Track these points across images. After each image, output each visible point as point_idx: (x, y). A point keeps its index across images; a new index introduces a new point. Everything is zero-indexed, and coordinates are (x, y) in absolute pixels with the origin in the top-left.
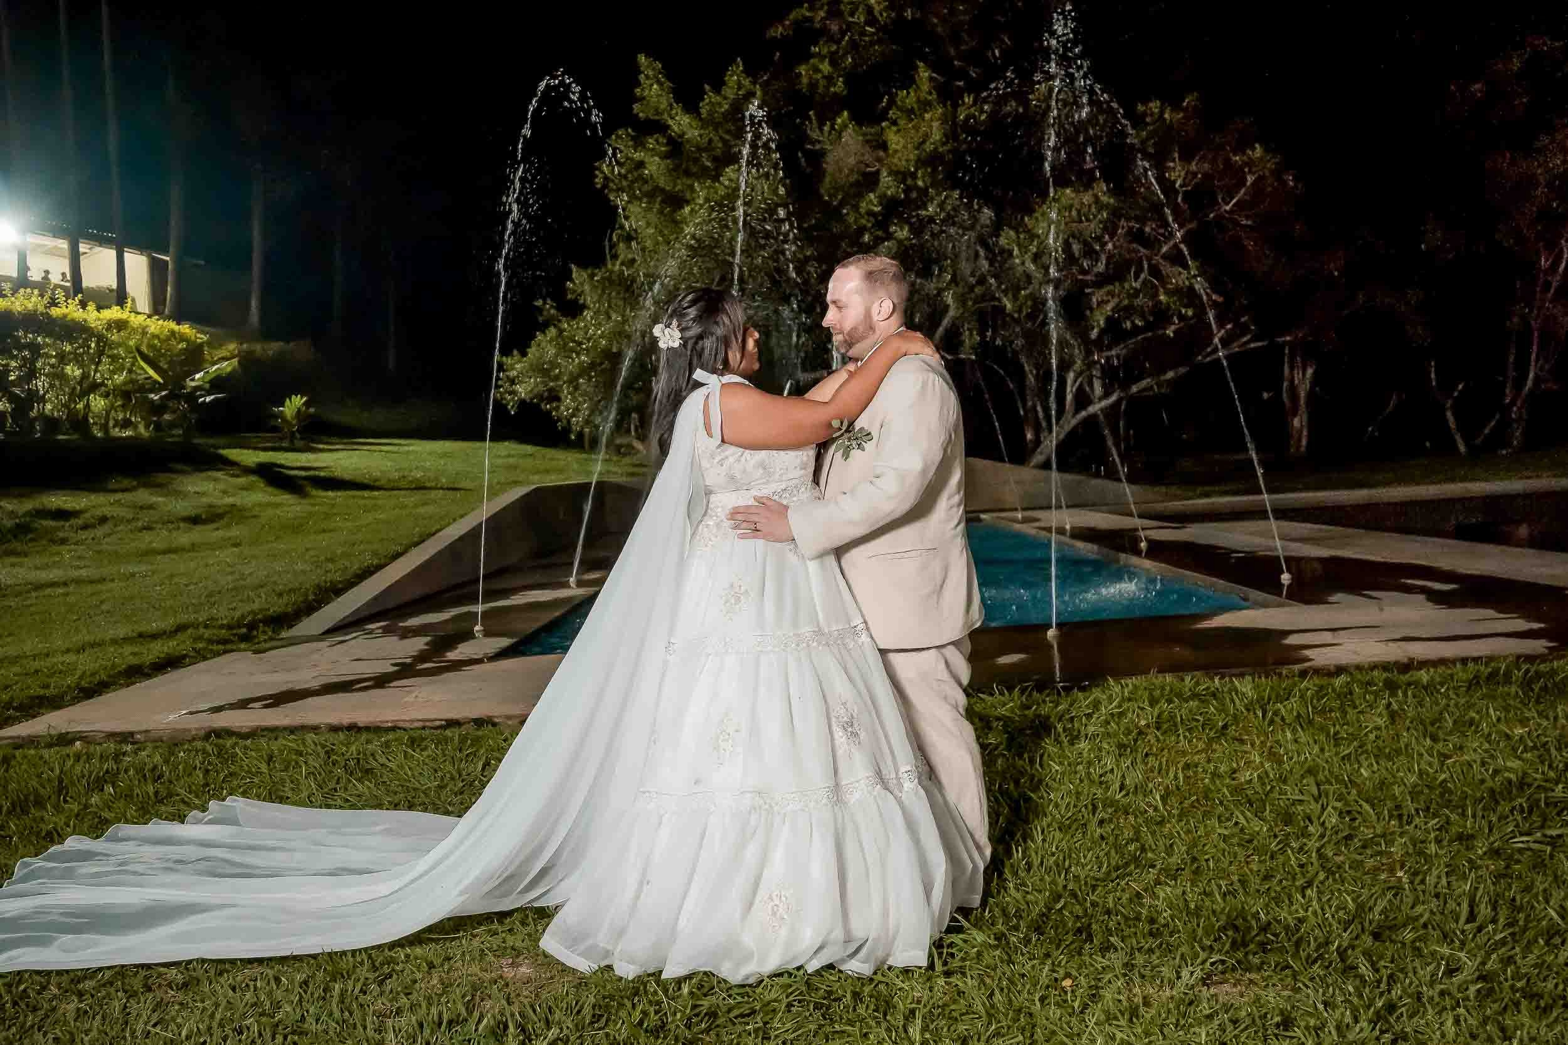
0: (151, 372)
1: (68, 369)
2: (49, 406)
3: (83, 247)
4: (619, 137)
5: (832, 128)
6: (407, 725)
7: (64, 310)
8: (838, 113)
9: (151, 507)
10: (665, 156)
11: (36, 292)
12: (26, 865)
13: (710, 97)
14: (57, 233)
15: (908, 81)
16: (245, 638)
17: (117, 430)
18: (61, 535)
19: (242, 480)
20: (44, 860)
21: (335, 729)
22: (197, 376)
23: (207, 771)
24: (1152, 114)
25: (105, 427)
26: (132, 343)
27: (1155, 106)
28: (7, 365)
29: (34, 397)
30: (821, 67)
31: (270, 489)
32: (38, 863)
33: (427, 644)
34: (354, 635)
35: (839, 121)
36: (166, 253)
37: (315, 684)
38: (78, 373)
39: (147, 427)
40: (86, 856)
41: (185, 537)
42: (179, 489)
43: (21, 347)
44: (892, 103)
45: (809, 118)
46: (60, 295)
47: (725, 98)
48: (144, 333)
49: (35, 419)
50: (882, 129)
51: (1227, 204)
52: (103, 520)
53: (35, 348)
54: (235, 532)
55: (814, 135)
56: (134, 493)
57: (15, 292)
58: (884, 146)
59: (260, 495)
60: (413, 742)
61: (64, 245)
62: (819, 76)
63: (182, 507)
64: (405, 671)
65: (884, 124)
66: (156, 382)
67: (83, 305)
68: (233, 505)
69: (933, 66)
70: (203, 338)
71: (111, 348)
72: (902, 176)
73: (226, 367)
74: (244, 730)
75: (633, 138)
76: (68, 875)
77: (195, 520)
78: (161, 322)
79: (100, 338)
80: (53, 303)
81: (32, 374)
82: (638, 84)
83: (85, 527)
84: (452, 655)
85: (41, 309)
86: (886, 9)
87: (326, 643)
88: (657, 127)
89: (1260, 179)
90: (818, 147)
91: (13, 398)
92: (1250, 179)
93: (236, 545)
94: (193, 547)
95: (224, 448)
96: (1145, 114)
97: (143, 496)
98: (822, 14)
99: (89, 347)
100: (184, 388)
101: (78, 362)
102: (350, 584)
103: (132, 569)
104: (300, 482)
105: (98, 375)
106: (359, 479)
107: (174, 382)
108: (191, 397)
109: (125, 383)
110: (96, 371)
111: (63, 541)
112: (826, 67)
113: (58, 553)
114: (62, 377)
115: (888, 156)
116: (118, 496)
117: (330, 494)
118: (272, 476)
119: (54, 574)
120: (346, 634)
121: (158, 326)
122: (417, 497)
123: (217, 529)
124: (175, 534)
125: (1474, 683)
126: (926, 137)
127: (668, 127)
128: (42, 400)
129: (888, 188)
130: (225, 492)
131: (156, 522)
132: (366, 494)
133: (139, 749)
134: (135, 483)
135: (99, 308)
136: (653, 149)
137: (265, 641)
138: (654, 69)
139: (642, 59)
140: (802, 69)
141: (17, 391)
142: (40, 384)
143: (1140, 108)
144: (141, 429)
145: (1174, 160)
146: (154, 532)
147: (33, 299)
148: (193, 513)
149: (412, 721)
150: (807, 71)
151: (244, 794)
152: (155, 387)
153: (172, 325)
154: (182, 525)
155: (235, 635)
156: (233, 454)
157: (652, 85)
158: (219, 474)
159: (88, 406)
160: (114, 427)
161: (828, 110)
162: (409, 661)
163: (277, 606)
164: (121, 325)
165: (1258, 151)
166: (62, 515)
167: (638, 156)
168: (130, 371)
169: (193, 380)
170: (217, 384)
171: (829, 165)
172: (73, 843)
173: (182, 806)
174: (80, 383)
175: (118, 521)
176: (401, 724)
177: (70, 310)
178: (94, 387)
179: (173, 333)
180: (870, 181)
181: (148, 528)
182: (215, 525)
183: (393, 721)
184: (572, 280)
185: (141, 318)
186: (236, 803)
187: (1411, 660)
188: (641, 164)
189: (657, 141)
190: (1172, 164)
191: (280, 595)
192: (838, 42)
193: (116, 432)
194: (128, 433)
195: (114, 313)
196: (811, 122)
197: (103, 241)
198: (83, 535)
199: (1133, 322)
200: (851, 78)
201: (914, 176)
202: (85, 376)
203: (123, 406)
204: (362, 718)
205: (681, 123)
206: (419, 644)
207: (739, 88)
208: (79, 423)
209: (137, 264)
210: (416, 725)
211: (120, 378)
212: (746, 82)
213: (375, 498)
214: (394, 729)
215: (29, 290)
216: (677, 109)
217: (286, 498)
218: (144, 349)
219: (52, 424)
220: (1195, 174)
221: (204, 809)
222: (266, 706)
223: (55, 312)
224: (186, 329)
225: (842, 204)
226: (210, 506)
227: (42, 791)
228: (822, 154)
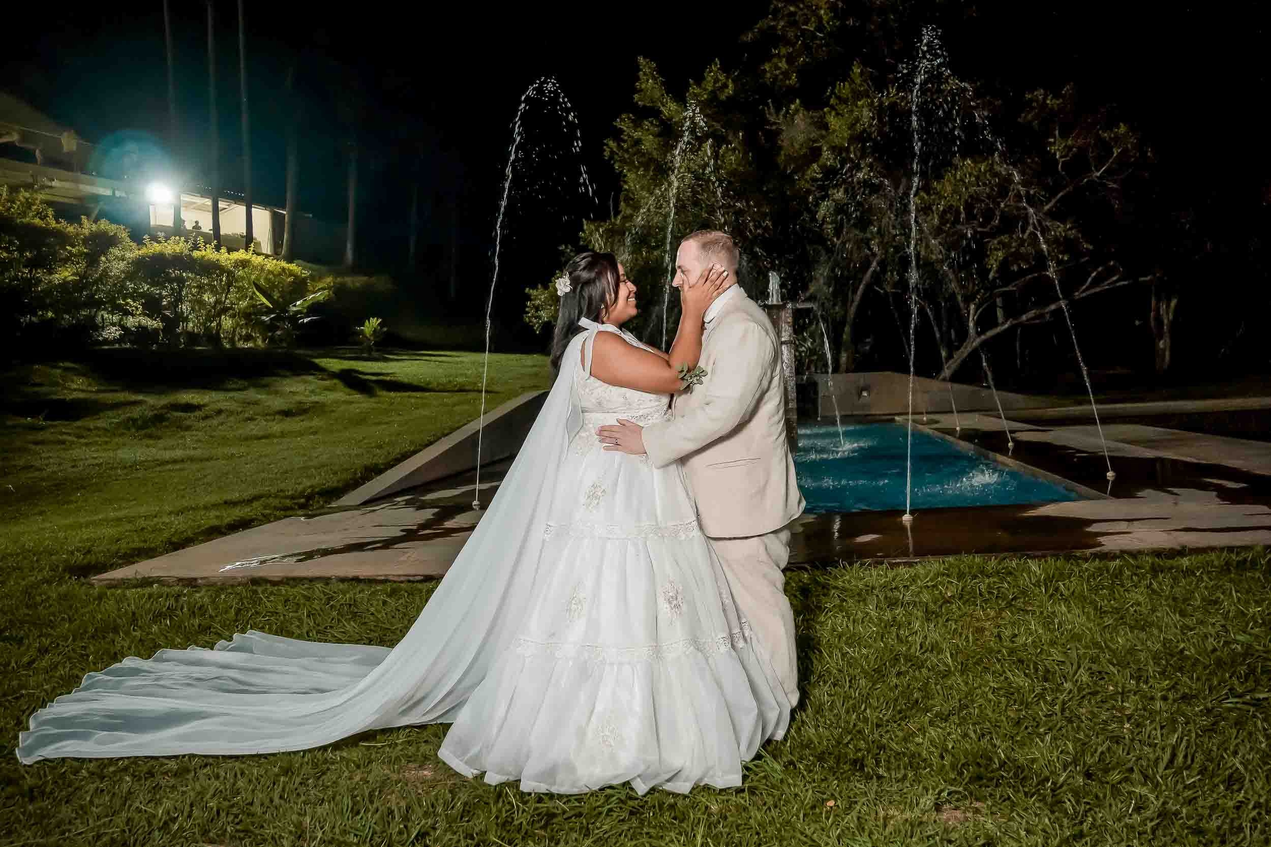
0: (264, 300)
1: (205, 297)
2: (191, 325)
3: (221, 205)
4: (622, 120)
5: (787, 112)
6: (395, 579)
7: (204, 253)
8: (793, 102)
9: (256, 403)
10: (657, 135)
11: (183, 239)
12: (90, 677)
13: (694, 89)
14: (204, 194)
15: (845, 76)
16: (302, 507)
17: (241, 342)
18: (188, 423)
19: (327, 383)
20: (106, 674)
21: (343, 580)
22: (298, 303)
23: (240, 610)
24: (1037, 101)
25: (232, 341)
26: (253, 277)
27: (1039, 93)
28: (160, 293)
29: (180, 318)
30: (780, 65)
31: (348, 390)
32: (100, 676)
33: (434, 515)
34: (382, 506)
35: (793, 107)
36: (284, 208)
37: (338, 545)
38: (212, 300)
39: (264, 340)
40: (135, 672)
41: (276, 427)
42: (279, 389)
43: (171, 281)
44: (833, 92)
45: (767, 105)
46: (200, 240)
47: (705, 90)
48: (262, 269)
49: (181, 333)
50: (825, 113)
51: (1098, 171)
52: (220, 412)
53: (181, 281)
54: (316, 422)
55: (772, 119)
56: (245, 393)
57: (167, 239)
58: (825, 126)
59: (340, 394)
60: (393, 593)
61: (209, 202)
62: (778, 72)
63: (278, 403)
64: (410, 535)
65: (825, 110)
66: (267, 307)
67: (218, 248)
68: (317, 402)
69: (864, 63)
70: (306, 273)
71: (236, 281)
72: (837, 150)
73: (320, 296)
74: (276, 579)
75: (633, 121)
76: (116, 687)
77: (287, 413)
78: (275, 261)
79: (230, 273)
80: (196, 247)
81: (179, 300)
82: (638, 79)
83: (206, 417)
84: (449, 524)
85: (186, 252)
86: (832, 19)
87: (359, 512)
88: (652, 112)
89: (1125, 152)
90: (774, 127)
91: (164, 319)
92: (1116, 152)
93: (314, 433)
94: (283, 435)
95: (317, 358)
96: (1031, 100)
97: (252, 394)
98: (782, 23)
99: (221, 280)
100: (287, 312)
101: (212, 292)
102: (389, 466)
103: (234, 450)
104: (372, 385)
105: (228, 301)
106: (415, 383)
107: (280, 307)
108: (294, 319)
109: (247, 307)
110: (226, 298)
111: (188, 428)
112: (783, 65)
113: (183, 437)
114: (201, 303)
115: (828, 134)
116: (231, 394)
117: (392, 394)
118: (351, 380)
119: (179, 453)
120: (378, 505)
121: (271, 264)
122: (457, 397)
123: (302, 421)
124: (270, 424)
125: (1226, 568)
126: (857, 120)
127: (661, 112)
128: (186, 320)
129: (828, 159)
130: (312, 392)
131: (258, 414)
132: (418, 394)
133: (196, 591)
134: (246, 384)
135: (229, 251)
136: (648, 130)
137: (318, 509)
138: (650, 68)
139: (641, 60)
140: (767, 67)
141: (167, 313)
142: (185, 307)
143: (1028, 96)
144: (259, 342)
145: (1055, 137)
146: (256, 422)
147: (181, 244)
148: (285, 407)
149: (399, 576)
150: (771, 67)
151: (262, 629)
152: (269, 311)
153: (284, 264)
154: (277, 417)
155: (296, 504)
156: (324, 362)
157: (648, 80)
158: (310, 378)
159: (219, 325)
160: (239, 340)
161: (782, 98)
162: (415, 527)
163: (333, 481)
164: (244, 264)
165: (1123, 129)
166: (189, 408)
167: (637, 135)
168: (252, 298)
169: (295, 306)
170: (314, 308)
171: (784, 141)
172: (129, 662)
173: (215, 637)
174: (214, 307)
175: (231, 413)
176: (391, 578)
177: (208, 253)
178: (225, 310)
179: (283, 269)
180: (815, 154)
181: (251, 419)
182: (302, 418)
183: (386, 575)
184: (583, 231)
185: (260, 259)
186: (254, 636)
187: (1184, 547)
188: (638, 142)
189: (651, 123)
190: (1052, 140)
191: (335, 473)
192: (793, 45)
193: (241, 345)
194: (250, 345)
195: (241, 255)
196: (769, 108)
197: (237, 200)
198: (202, 424)
199: (1019, 265)
200: (802, 72)
201: (847, 150)
202: (217, 302)
203: (246, 324)
204: (365, 571)
205: (669, 108)
206: (428, 514)
207: (715, 83)
208: (213, 338)
209: (262, 218)
210: (402, 579)
211: (243, 304)
212: (722, 77)
213: (426, 398)
214: (385, 581)
215: (177, 238)
216: (667, 99)
217: (358, 396)
218: (262, 282)
219: (192, 338)
220: (1070, 148)
221: (230, 639)
222: (300, 560)
223: (196, 254)
224: (293, 267)
225: (794, 172)
226: (300, 403)
227: (119, 621)
228: (779, 132)
